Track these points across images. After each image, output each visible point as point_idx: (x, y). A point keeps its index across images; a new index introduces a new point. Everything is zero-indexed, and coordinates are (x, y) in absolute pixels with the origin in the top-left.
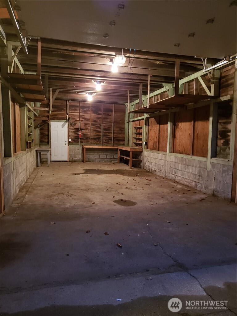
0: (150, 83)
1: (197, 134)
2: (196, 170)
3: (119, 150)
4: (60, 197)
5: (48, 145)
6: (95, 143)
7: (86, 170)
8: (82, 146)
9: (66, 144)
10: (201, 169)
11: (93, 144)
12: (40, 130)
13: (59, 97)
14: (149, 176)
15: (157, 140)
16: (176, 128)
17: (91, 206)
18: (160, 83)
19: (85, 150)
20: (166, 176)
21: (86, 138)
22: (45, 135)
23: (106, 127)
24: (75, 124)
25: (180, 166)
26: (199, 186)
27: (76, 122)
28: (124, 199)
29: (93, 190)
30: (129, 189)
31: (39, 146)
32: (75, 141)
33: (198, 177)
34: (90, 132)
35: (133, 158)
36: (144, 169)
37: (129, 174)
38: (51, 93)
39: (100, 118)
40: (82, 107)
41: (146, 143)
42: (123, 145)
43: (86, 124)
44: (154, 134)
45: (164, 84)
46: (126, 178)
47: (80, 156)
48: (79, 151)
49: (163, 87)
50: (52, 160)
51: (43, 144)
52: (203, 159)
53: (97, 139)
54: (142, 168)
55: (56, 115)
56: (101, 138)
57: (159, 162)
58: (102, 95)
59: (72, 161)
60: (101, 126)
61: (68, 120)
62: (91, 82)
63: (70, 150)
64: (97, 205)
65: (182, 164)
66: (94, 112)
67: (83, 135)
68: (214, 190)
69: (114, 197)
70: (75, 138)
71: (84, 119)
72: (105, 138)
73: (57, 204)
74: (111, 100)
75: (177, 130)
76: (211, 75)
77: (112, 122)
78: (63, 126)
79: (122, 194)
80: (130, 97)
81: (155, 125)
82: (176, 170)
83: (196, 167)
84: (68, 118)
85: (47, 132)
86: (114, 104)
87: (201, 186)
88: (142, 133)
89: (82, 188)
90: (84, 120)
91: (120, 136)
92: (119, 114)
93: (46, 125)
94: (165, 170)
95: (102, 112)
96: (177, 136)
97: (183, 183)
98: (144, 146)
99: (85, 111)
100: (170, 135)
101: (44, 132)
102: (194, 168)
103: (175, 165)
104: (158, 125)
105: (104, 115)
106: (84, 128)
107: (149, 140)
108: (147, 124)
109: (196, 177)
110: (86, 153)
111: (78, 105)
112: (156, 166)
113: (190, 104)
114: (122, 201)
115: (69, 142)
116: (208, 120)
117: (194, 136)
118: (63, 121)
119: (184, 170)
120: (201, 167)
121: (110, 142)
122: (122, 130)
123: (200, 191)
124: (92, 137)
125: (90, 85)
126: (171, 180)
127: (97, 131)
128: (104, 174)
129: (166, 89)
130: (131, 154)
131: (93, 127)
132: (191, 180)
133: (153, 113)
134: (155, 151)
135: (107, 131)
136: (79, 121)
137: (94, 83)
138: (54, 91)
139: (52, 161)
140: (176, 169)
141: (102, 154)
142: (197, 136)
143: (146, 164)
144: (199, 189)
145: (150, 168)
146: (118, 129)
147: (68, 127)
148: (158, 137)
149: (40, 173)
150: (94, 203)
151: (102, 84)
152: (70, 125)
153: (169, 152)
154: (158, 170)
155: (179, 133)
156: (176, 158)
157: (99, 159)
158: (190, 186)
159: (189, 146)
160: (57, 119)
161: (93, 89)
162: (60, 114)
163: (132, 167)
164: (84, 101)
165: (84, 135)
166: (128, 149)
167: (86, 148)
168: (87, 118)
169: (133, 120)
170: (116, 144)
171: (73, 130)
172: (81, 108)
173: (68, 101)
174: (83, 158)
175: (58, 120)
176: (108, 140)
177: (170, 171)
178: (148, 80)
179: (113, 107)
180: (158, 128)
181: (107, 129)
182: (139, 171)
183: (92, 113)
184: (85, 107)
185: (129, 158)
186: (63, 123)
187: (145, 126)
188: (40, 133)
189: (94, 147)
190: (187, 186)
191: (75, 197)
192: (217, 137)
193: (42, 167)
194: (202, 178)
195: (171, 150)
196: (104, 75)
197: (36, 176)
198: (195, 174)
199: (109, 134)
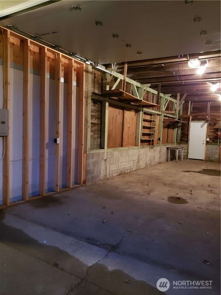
5: (186, 144)
9: (204, 144)
22: (185, 135)
24: (215, 124)
32: (213, 141)
38: (178, 97)
51: (182, 143)
59: (208, 160)
61: (207, 121)
62: (206, 84)
70: (214, 138)
78: (202, 126)
101: (185, 132)
111: (220, 105)
115: (207, 142)
136: (220, 121)
139: (189, 159)
150: (149, 194)
151: (218, 84)
152: (210, 125)
162: (200, 115)
171: (213, 130)
173: (210, 102)
175: (198, 121)
186: (202, 123)
188: (181, 133)
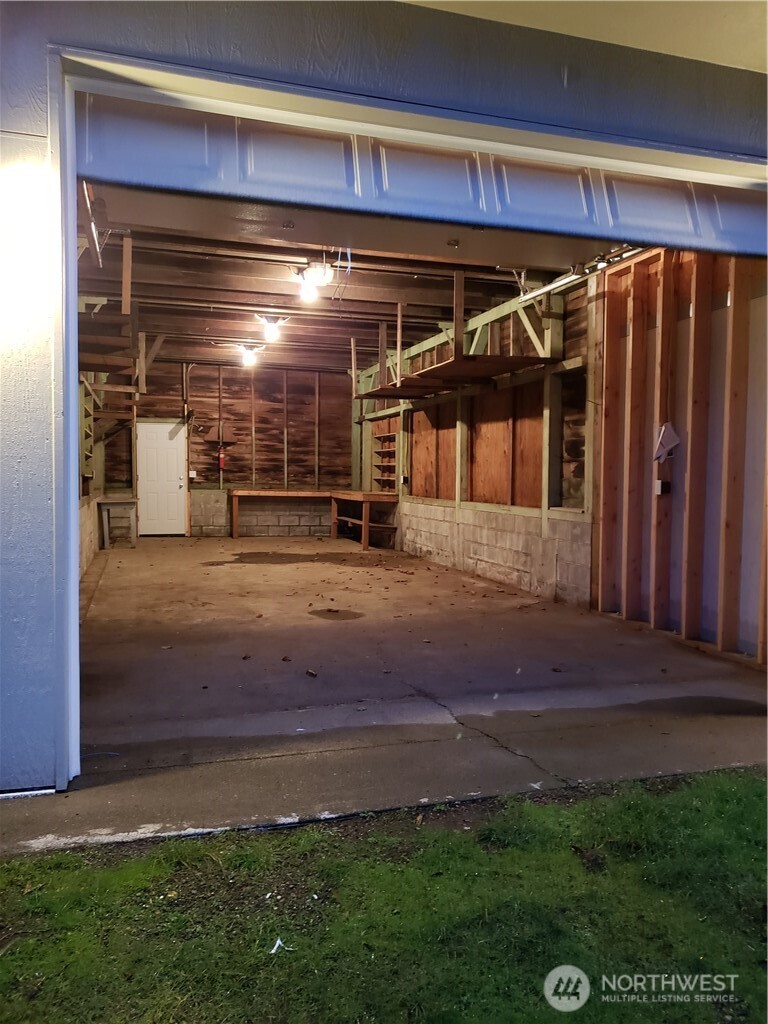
0: (403, 322)
1: (522, 452)
2: (518, 540)
3: (337, 500)
4: (176, 608)
5: (129, 490)
6: (267, 484)
7: (240, 555)
8: (229, 490)
9: (181, 486)
10: (529, 537)
11: (261, 486)
12: (106, 446)
13: (163, 353)
14: (412, 565)
15: (431, 470)
16: (477, 438)
17: (253, 621)
18: (433, 322)
19: (235, 501)
20: (454, 565)
21: (238, 470)
22: (122, 462)
23: (298, 438)
24: (207, 429)
25: (485, 535)
26: (526, 580)
27: (208, 424)
28: (335, 608)
29: (260, 595)
30: (353, 590)
31: (105, 493)
32: (207, 478)
33: (523, 559)
34: (250, 450)
35: (371, 521)
36: (402, 550)
37: (360, 561)
38: (142, 345)
39: (280, 411)
40: (227, 381)
41: (405, 479)
42: (348, 487)
43: (239, 429)
44: (424, 456)
45: (441, 325)
46: (348, 571)
47: (222, 520)
48: (218, 505)
49: (441, 331)
50: (140, 533)
51: (113, 488)
52: (533, 512)
53: (271, 471)
54: (398, 547)
55: (152, 404)
56: (283, 467)
57: (437, 527)
58: (284, 350)
59: (199, 534)
60: (282, 433)
61: (186, 419)
62: (250, 318)
63: (192, 504)
64: (267, 619)
65: (488, 529)
66: (263, 394)
67: (230, 460)
68: (557, 586)
69: (310, 605)
70: (208, 470)
71: (233, 414)
72: (294, 468)
73: (171, 619)
74: (309, 363)
75: (478, 441)
76: (544, 307)
77: (314, 423)
78: (172, 435)
79: (332, 600)
80: (357, 353)
81: (426, 429)
82: (476, 546)
83: (519, 533)
84: (189, 413)
85: (125, 454)
86: (319, 372)
87: (531, 579)
88: (394, 452)
89: (231, 591)
90: (232, 417)
91: (338, 461)
92: (333, 401)
93: (124, 431)
94: (452, 548)
95: (283, 396)
96: (478, 459)
97: (492, 577)
98: (401, 486)
99: (237, 392)
100: (462, 456)
101: (118, 454)
102: (514, 536)
103: (474, 534)
104: (435, 431)
105: (291, 403)
106: (234, 439)
107: (414, 472)
108: (409, 428)
109: (518, 559)
110: (239, 510)
111: (216, 374)
112: (430, 539)
113: (505, 375)
114: (330, 611)
115: (191, 481)
116: (541, 415)
117: (516, 458)
118: (174, 420)
119: (494, 542)
120: (529, 533)
121: (308, 479)
122: (343, 444)
123: (529, 592)
124: (258, 467)
125: (248, 326)
126: (465, 573)
127: (270, 449)
128: (290, 562)
129: (448, 336)
130: (365, 509)
131: (261, 436)
132: (509, 567)
133: (421, 397)
134: (428, 500)
135: (298, 449)
136: (220, 419)
137: (259, 321)
138: (150, 340)
139: (141, 536)
140: (476, 542)
141: (288, 513)
142: (522, 457)
143: (408, 537)
144: (526, 588)
145: (418, 546)
146: (333, 443)
147: (188, 438)
148: (434, 462)
149: (113, 563)
150: (260, 616)
151: (281, 323)
152: (194, 431)
153: (461, 501)
154: (435, 551)
155: (482, 451)
156: (476, 513)
157: (278, 528)
158: (507, 582)
159: (506, 483)
160: (156, 416)
161: (256, 335)
162: (162, 402)
163: (370, 548)
164: (231, 363)
165: (234, 459)
166: (357, 496)
167: (239, 497)
168: (242, 411)
169: (372, 416)
170: (328, 485)
171: (201, 447)
172: (223, 384)
173: (188, 363)
174: (231, 526)
175: (158, 419)
176: (304, 475)
177: (464, 549)
178: (396, 315)
179: (315, 380)
180: (434, 437)
181: (301, 444)
182: (388, 554)
183: (256, 398)
184: (235, 381)
185: (362, 523)
186: (173, 425)
187: (401, 432)
188: (107, 455)
189: (263, 493)
190: (500, 583)
191: (213, 607)
192: (562, 457)
193: (115, 550)
194: (532, 561)
195: (465, 496)
196: (285, 303)
197: (104, 568)
198: (517, 552)
199: (306, 458)
